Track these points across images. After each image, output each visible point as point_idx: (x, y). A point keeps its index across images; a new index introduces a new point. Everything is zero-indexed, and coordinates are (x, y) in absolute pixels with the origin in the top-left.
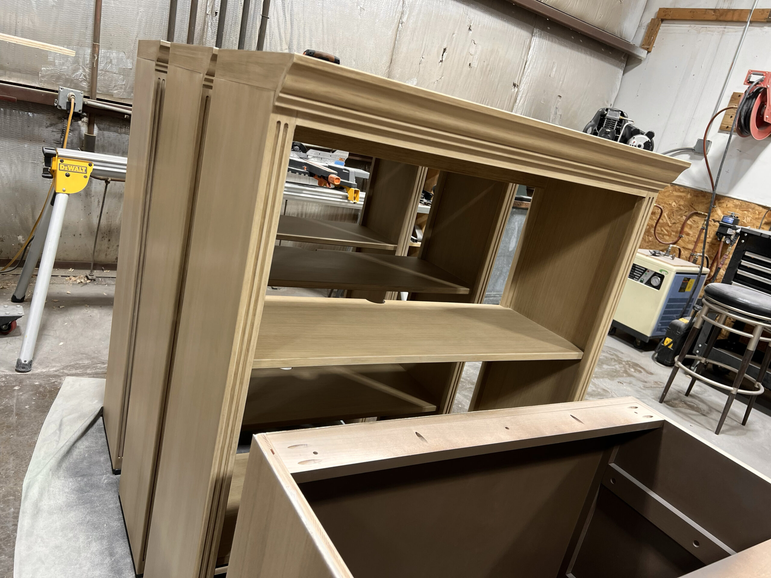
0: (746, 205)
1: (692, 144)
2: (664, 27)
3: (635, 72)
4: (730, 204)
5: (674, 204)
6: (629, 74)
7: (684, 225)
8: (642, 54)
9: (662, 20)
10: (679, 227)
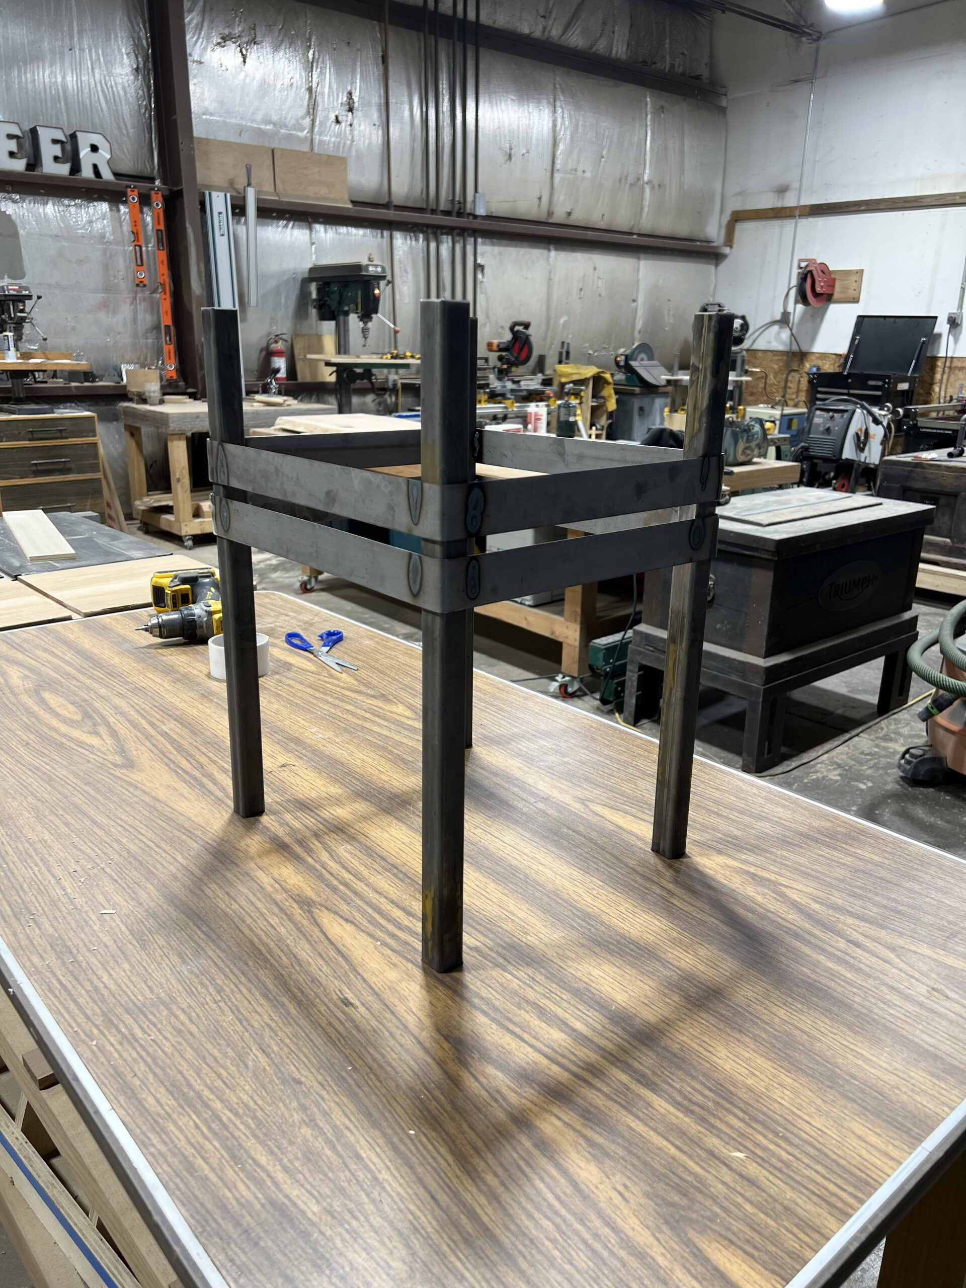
0: (824, 356)
1: (778, 317)
2: (739, 227)
3: (724, 266)
4: (813, 357)
5: (776, 367)
6: (721, 267)
7: (786, 381)
8: (727, 250)
9: (736, 221)
10: (783, 384)
